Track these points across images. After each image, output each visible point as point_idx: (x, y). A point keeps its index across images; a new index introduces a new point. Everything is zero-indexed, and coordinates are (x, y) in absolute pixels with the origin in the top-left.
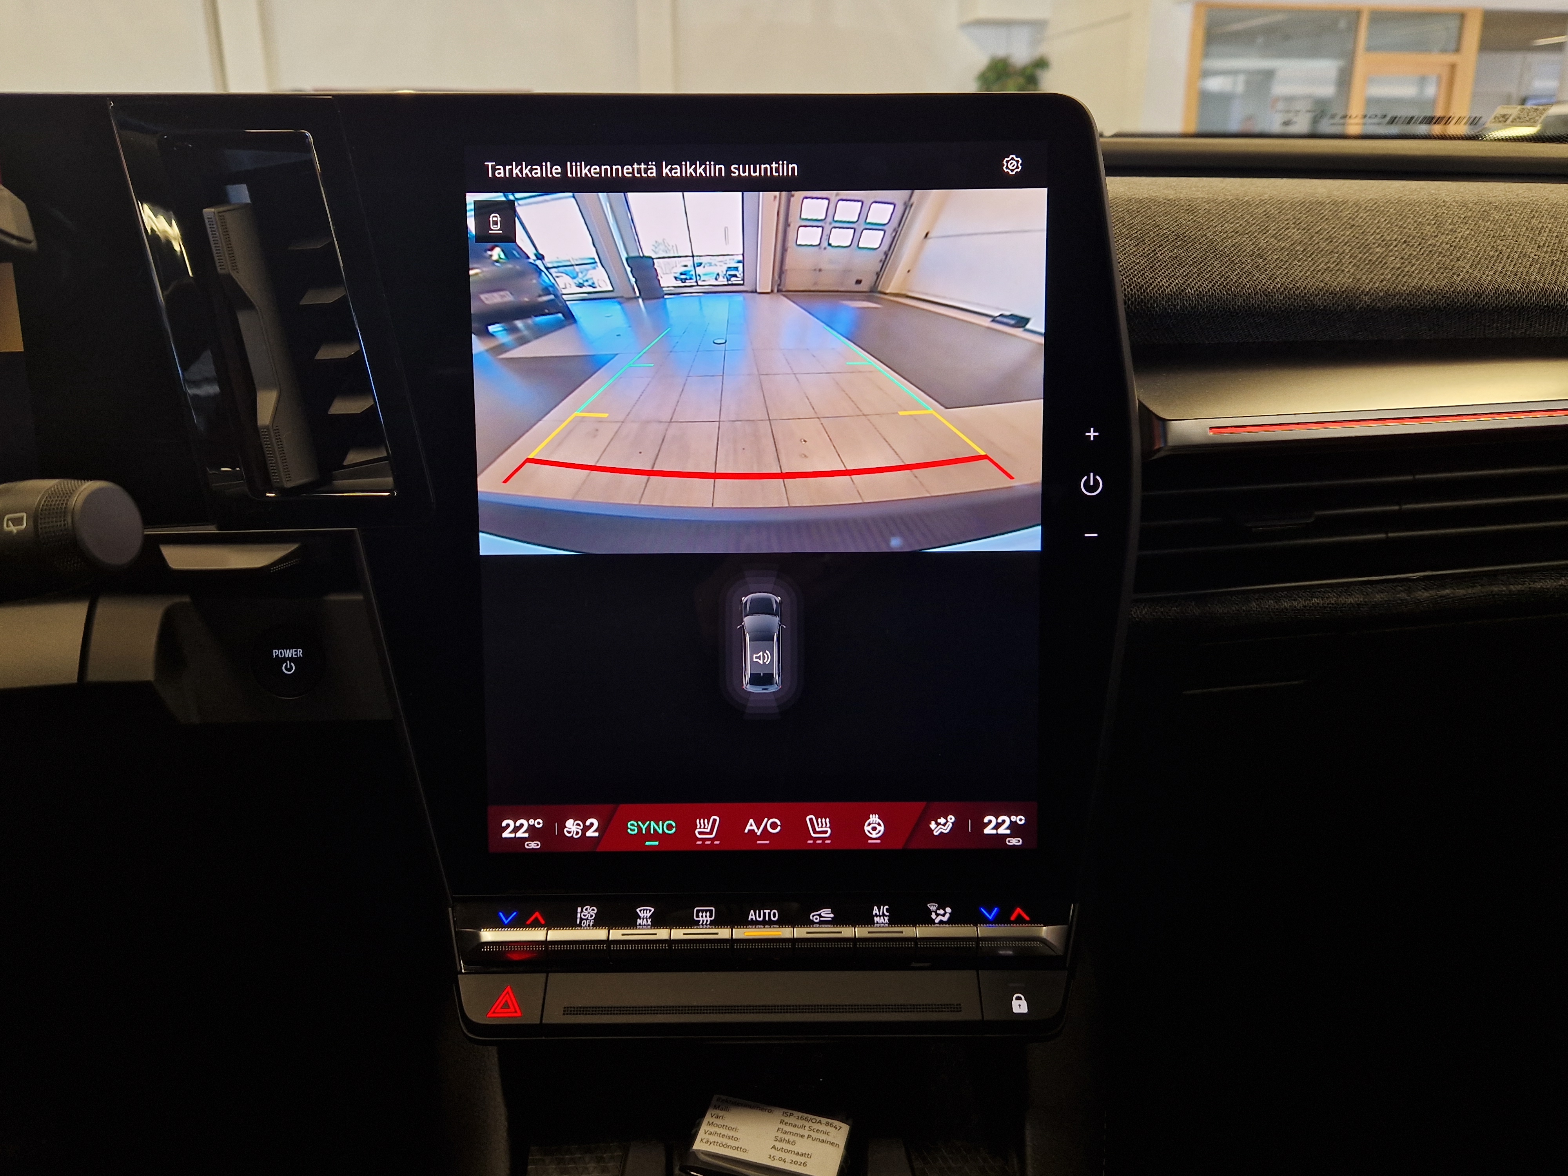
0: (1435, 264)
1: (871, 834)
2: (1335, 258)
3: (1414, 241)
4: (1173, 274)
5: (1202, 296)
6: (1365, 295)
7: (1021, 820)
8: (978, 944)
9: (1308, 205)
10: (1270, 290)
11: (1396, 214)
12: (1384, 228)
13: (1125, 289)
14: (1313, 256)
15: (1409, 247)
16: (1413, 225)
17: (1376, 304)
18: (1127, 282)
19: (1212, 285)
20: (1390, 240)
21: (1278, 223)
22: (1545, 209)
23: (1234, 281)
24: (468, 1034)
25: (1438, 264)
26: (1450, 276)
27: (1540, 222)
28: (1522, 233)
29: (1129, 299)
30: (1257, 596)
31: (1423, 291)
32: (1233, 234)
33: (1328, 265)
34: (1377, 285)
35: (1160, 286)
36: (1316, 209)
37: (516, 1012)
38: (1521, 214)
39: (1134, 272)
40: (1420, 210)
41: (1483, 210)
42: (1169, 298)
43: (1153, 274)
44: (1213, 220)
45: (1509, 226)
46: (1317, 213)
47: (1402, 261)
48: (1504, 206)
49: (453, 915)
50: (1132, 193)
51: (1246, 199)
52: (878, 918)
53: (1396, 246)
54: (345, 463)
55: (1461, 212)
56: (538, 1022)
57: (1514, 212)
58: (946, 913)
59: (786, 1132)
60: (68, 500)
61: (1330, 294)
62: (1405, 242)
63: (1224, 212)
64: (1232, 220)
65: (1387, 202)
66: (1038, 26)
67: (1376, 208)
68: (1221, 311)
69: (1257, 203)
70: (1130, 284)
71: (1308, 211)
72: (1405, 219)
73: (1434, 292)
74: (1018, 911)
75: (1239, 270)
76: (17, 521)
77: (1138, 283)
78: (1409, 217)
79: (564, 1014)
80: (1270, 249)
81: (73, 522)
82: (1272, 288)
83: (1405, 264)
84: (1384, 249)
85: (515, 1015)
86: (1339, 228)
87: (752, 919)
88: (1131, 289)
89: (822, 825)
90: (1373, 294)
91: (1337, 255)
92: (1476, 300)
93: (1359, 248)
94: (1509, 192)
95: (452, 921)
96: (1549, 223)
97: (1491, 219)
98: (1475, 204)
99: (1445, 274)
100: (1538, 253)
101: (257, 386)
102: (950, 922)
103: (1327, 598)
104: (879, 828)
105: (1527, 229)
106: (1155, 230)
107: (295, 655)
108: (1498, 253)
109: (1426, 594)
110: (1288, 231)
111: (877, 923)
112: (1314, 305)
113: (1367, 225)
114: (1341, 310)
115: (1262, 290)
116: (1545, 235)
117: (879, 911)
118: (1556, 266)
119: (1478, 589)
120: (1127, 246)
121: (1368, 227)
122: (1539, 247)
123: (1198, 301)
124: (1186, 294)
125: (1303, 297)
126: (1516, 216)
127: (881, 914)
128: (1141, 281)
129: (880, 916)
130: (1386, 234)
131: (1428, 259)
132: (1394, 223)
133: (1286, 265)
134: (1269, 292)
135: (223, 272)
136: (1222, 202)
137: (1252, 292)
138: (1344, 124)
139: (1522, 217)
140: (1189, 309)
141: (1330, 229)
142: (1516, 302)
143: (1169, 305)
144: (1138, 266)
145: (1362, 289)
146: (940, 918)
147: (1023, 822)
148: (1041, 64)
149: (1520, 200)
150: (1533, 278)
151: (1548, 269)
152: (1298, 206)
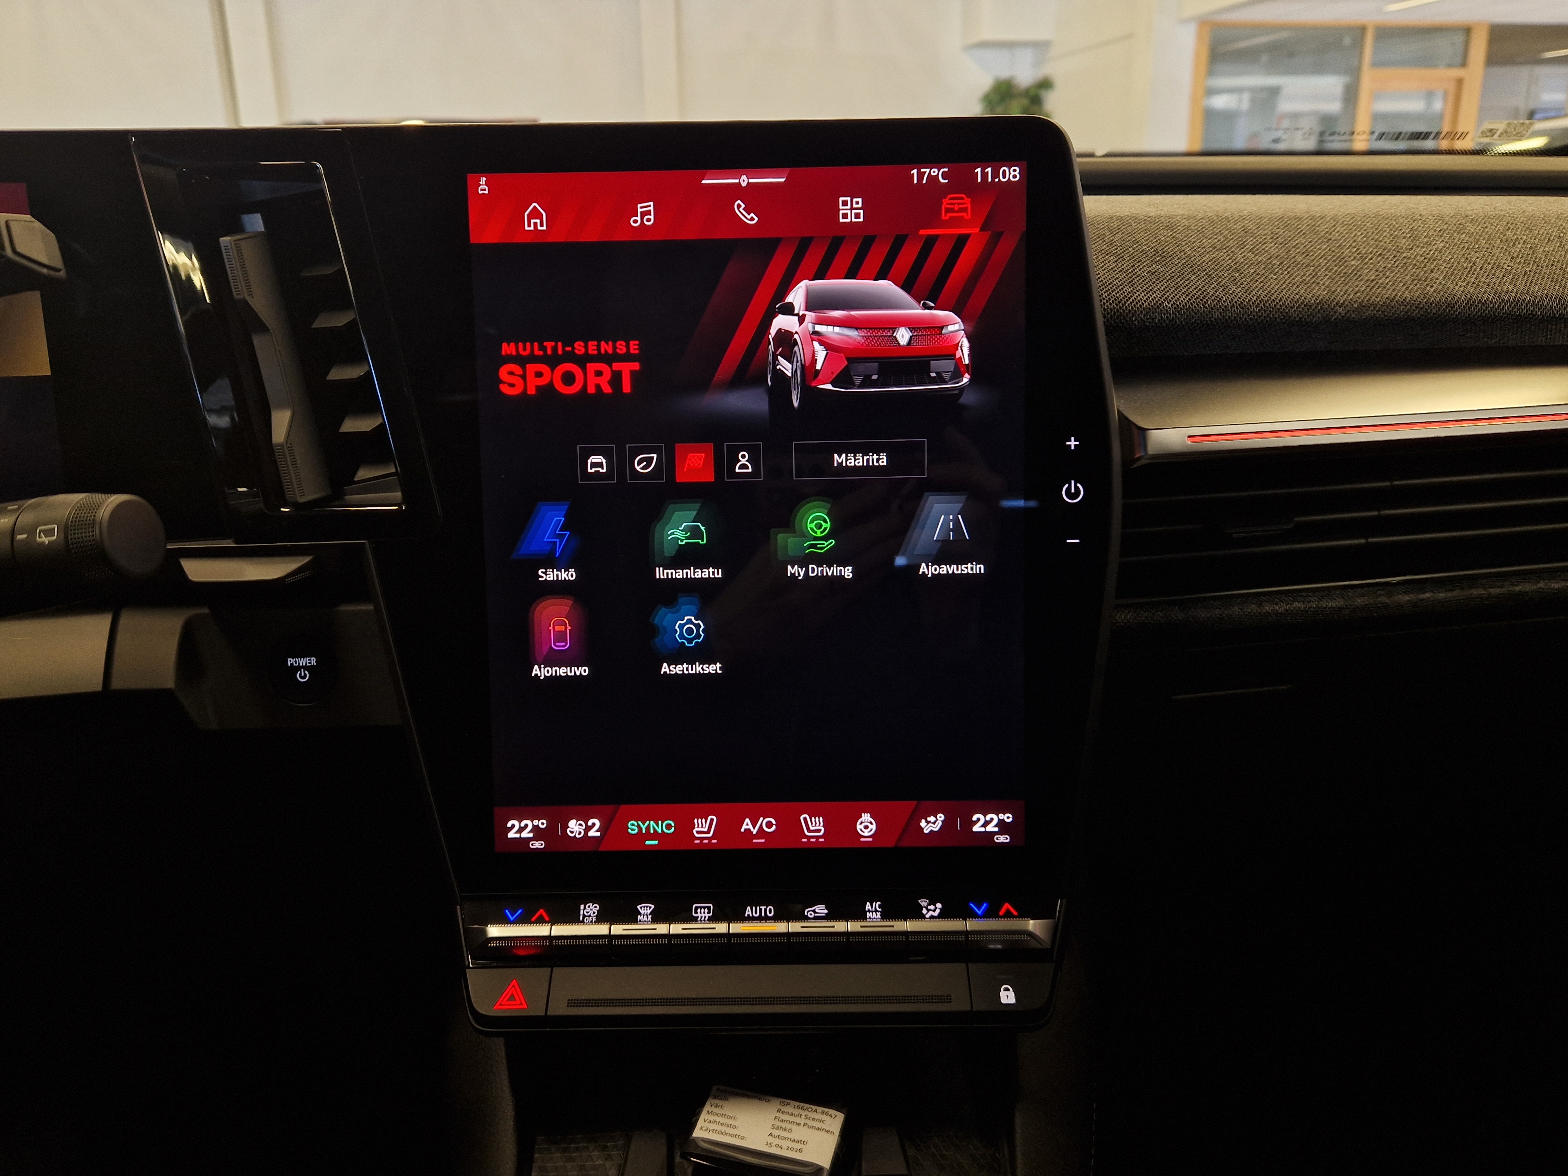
0: (1409, 276)
1: (863, 832)
2: (1311, 271)
3: (1389, 254)
4: (1151, 288)
5: (1179, 309)
6: (1340, 307)
7: (1008, 818)
8: (967, 937)
9: (1286, 220)
10: (1245, 303)
11: (1373, 228)
12: (1360, 241)
13: (1104, 303)
14: (1289, 270)
15: (1384, 260)
16: (1388, 239)
17: (1351, 315)
18: (1106, 297)
19: (1189, 299)
20: (1365, 254)
21: (1255, 238)
22: (1521, 221)
23: (1210, 294)
24: (475, 1025)
25: (1412, 275)
26: (1423, 287)
27: (1515, 234)
28: (1496, 245)
29: (1108, 313)
30: (1239, 600)
31: (1397, 301)
32: (1211, 249)
33: (1304, 278)
34: (1351, 297)
35: (1139, 301)
36: (1294, 224)
37: (521, 1004)
38: (1496, 227)
39: (1113, 286)
40: (1397, 224)
41: (1459, 223)
42: (1148, 310)
43: (1132, 289)
44: (1191, 236)
45: (1484, 239)
46: (1294, 228)
47: (1377, 273)
48: (1480, 220)
49: (461, 912)
50: (1114, 211)
51: (1226, 215)
52: (871, 913)
53: (1371, 259)
54: (356, 479)
55: (1437, 225)
56: (543, 1014)
57: (1490, 225)
58: (936, 908)
59: (783, 1121)
60: (96, 512)
61: (1305, 306)
62: (1380, 255)
63: (1203, 228)
64: (1211, 236)
65: (1364, 216)
66: (1041, 47)
67: (1353, 223)
68: (1198, 324)
69: (1236, 219)
70: (1109, 298)
71: (1286, 226)
72: (1381, 232)
73: (1407, 303)
74: (1007, 906)
75: (1215, 284)
76: (49, 533)
77: (1117, 297)
78: (1386, 231)
79: (568, 1006)
80: (1247, 263)
81: (100, 532)
82: (1247, 300)
83: (1380, 277)
84: (1359, 262)
85: (521, 1007)
86: (1316, 242)
87: (748, 915)
88: (1110, 304)
89: (816, 823)
90: (1347, 305)
91: (1313, 268)
92: (1449, 311)
93: (1334, 261)
94: (1488, 205)
95: (460, 918)
96: (1524, 235)
97: (1466, 231)
98: (1452, 217)
99: (1418, 286)
100: (1512, 265)
101: (271, 406)
102: (940, 916)
103: (1308, 602)
104: (871, 826)
105: (1502, 241)
106: (1135, 246)
107: (309, 663)
108: (1471, 265)
109: (1407, 598)
110: (1265, 246)
111: (870, 918)
112: (1289, 317)
113: (1343, 239)
114: (1315, 321)
115: (1238, 303)
116: (1520, 246)
117: (872, 907)
118: (1529, 276)
119: (1457, 593)
120: (1107, 261)
121: (1345, 240)
122: (1512, 258)
123: (1176, 314)
124: (1164, 307)
125: (1278, 309)
126: (1491, 228)
127: (873, 911)
128: (1120, 296)
129: (872, 912)
130: (1361, 248)
131: (1402, 270)
132: (1370, 236)
133: (1262, 279)
134: (1245, 305)
135: (239, 297)
136: (1202, 218)
137: (1228, 304)
138: (1351, 141)
139: (1497, 229)
140: (1167, 322)
141: (1307, 243)
142: (1489, 311)
143: (1147, 319)
144: (1117, 281)
145: (1336, 301)
146: (931, 913)
147: (1010, 820)
148: (1045, 84)
149: (1497, 213)
150: (1505, 289)
151: (1520, 279)
152: (1277, 221)
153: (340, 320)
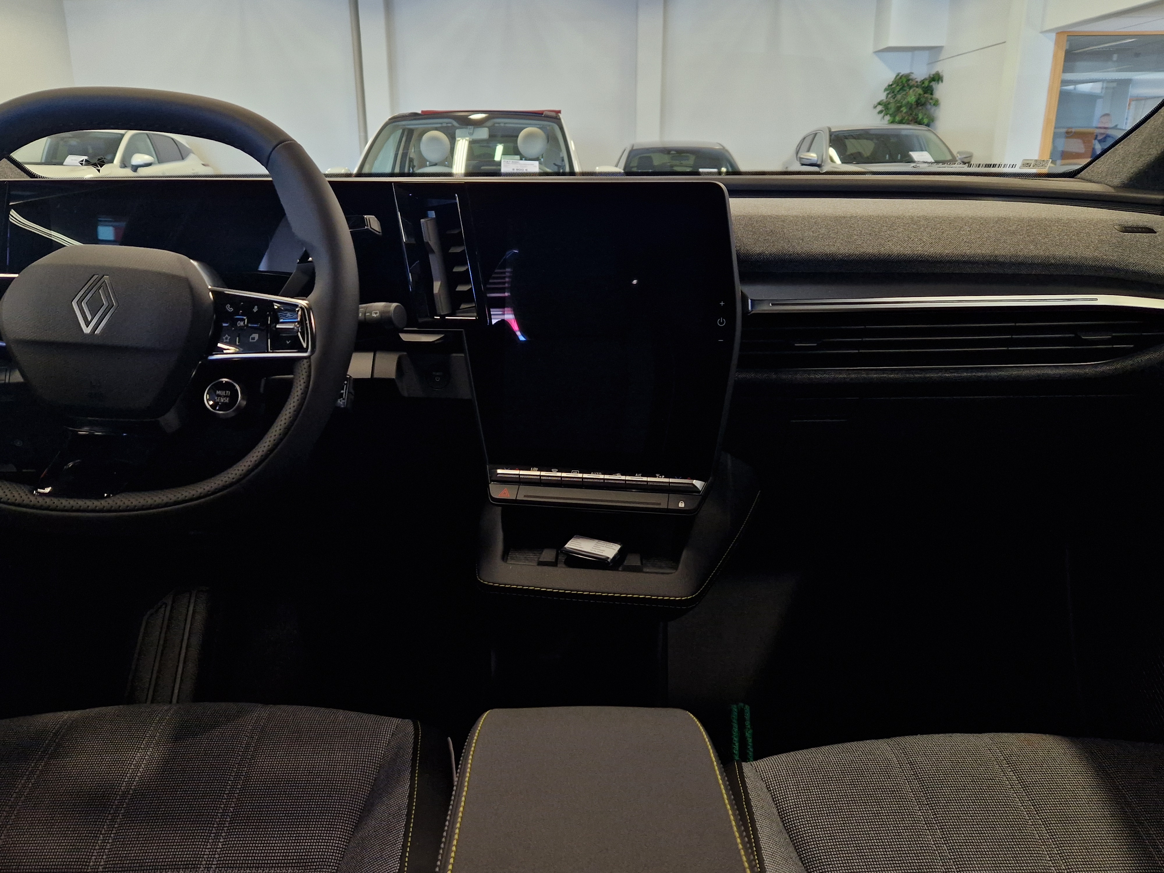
8: (669, 484)
24: (491, 501)
34: (846, 251)
37: (508, 496)
49: (488, 464)
54: (461, 307)
56: (515, 499)
60: (390, 309)
66: (935, 51)
74: (685, 474)
76: (376, 313)
79: (525, 497)
81: (387, 317)
101: (434, 279)
103: (830, 374)
109: (876, 376)
111: (637, 476)
112: (818, 259)
129: (638, 474)
137: (792, 253)
140: (766, 259)
142: (907, 259)
148: (937, 78)
153: (458, 250)
